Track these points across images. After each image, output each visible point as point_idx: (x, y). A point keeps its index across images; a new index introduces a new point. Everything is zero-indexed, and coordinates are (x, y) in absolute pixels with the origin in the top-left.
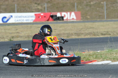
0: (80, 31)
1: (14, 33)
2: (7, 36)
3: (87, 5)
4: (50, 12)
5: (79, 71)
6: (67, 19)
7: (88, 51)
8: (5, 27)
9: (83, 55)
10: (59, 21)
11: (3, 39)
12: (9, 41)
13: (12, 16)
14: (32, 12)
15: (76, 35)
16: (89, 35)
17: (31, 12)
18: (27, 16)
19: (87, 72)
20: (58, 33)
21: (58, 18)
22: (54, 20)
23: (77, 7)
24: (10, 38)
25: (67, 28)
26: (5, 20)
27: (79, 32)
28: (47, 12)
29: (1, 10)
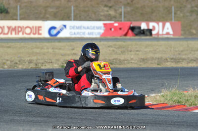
0: (179, 54)
1: (69, 55)
2: (58, 60)
3: (192, 12)
4: (129, 20)
5: (179, 124)
6: (158, 34)
7: (194, 89)
8: (53, 43)
9: (185, 97)
10: (143, 37)
11: (51, 64)
12: (60, 67)
13: (65, 26)
14: (100, 20)
15: (172, 62)
16: (195, 62)
17: (98, 19)
18: (91, 26)
19: (192, 126)
20: (143, 57)
21: (142, 32)
22: (136, 35)
23: (175, 14)
24: (63, 63)
25: (157, 49)
26: (54, 32)
27: (177, 57)
28: (124, 20)
29: (48, 16)
